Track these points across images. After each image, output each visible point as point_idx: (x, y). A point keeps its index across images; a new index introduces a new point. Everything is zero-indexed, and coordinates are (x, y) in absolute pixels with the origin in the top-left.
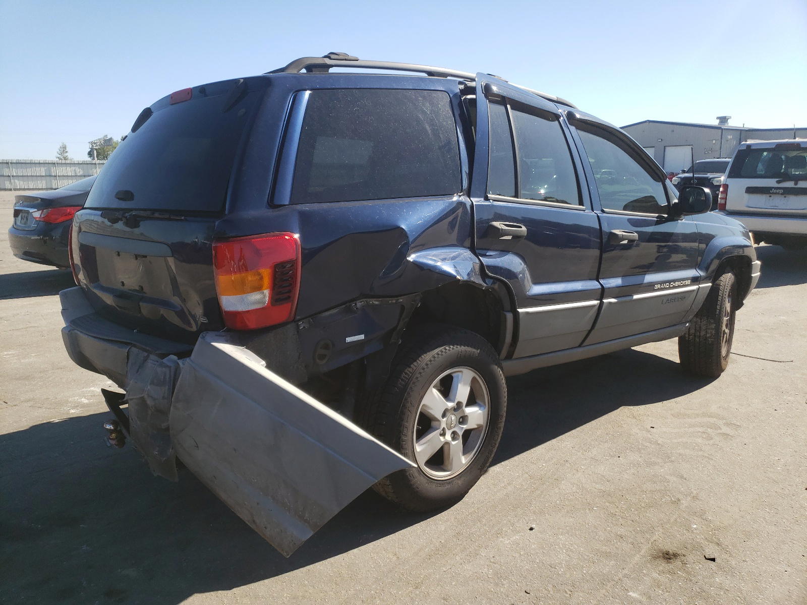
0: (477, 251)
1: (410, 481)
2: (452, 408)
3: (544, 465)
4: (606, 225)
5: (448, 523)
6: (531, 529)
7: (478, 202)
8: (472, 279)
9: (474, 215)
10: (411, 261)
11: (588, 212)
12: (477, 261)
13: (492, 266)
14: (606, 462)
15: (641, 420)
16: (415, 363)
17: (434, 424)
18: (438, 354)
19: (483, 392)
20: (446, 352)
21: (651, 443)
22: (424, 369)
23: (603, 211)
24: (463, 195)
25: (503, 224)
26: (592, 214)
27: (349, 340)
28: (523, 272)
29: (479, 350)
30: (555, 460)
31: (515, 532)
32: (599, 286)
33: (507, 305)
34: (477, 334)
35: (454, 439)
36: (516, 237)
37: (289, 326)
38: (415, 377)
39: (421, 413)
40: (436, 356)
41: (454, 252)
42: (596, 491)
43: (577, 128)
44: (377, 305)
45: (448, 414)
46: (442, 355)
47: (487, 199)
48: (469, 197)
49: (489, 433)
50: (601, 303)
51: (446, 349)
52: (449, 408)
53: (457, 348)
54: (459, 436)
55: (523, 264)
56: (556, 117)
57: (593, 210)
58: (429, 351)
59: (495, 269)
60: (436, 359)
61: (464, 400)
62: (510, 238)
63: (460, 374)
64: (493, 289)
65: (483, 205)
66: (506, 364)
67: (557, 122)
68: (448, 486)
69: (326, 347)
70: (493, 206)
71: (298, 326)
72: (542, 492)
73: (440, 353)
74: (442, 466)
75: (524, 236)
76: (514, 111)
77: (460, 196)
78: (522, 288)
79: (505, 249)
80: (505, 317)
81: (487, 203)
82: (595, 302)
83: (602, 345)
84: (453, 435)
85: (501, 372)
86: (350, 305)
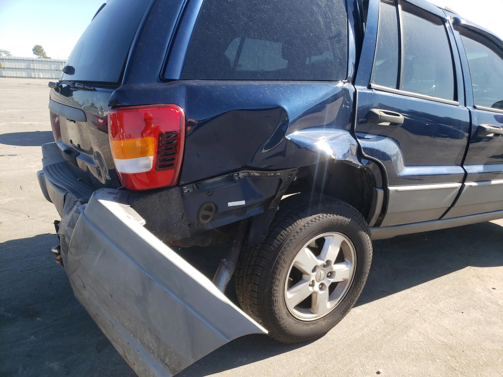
0: (356, 134)
1: (279, 322)
2: (321, 265)
3: (397, 312)
4: (476, 119)
5: (309, 356)
6: (378, 373)
7: (362, 90)
8: (347, 159)
9: (356, 100)
10: (289, 139)
11: (462, 107)
12: (356, 143)
13: (369, 149)
14: (451, 316)
15: (484, 281)
16: (290, 227)
17: (304, 276)
18: (312, 221)
19: (351, 253)
20: (319, 220)
21: (492, 303)
22: (297, 233)
23: (475, 107)
24: (348, 82)
25: (384, 112)
26: (464, 109)
27: (230, 204)
28: (397, 155)
29: (350, 219)
30: (407, 308)
31: (364, 373)
32: (463, 172)
33: (379, 182)
34: (350, 205)
35: (321, 289)
36: (394, 124)
37: (173, 190)
38: (289, 239)
39: (294, 267)
40: (310, 222)
41: (334, 133)
42: (439, 342)
43: (461, 33)
44: (257, 176)
45: (318, 270)
46: (315, 222)
47: (369, 87)
48: (353, 84)
49: (353, 286)
50: (463, 186)
51: (319, 217)
52: (319, 265)
53: (330, 216)
54: (326, 287)
55: (398, 148)
56: (442, 21)
57: (465, 106)
58: (304, 217)
59: (371, 151)
60: (310, 225)
61: (333, 259)
62: (387, 124)
63: (331, 238)
64: (368, 168)
65: (365, 93)
66: (374, 231)
67: (443, 26)
68: (312, 326)
69: (210, 209)
70: (375, 94)
71: (182, 191)
72: (392, 337)
73: (314, 220)
74: (309, 309)
75: (401, 124)
76: (404, 12)
77: (344, 83)
78: (394, 168)
79: (383, 134)
80: (377, 192)
81: (369, 91)
82: (458, 185)
83: (459, 219)
84: (321, 286)
85: (368, 238)
86: (233, 175)
